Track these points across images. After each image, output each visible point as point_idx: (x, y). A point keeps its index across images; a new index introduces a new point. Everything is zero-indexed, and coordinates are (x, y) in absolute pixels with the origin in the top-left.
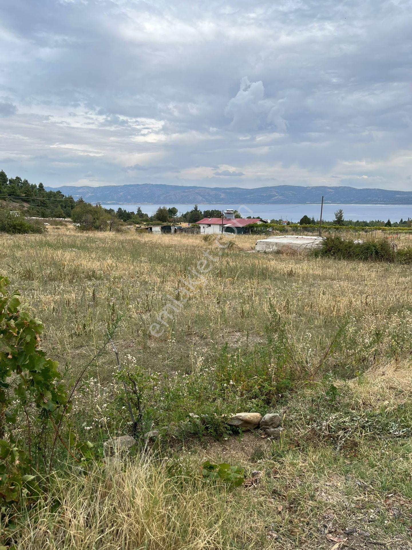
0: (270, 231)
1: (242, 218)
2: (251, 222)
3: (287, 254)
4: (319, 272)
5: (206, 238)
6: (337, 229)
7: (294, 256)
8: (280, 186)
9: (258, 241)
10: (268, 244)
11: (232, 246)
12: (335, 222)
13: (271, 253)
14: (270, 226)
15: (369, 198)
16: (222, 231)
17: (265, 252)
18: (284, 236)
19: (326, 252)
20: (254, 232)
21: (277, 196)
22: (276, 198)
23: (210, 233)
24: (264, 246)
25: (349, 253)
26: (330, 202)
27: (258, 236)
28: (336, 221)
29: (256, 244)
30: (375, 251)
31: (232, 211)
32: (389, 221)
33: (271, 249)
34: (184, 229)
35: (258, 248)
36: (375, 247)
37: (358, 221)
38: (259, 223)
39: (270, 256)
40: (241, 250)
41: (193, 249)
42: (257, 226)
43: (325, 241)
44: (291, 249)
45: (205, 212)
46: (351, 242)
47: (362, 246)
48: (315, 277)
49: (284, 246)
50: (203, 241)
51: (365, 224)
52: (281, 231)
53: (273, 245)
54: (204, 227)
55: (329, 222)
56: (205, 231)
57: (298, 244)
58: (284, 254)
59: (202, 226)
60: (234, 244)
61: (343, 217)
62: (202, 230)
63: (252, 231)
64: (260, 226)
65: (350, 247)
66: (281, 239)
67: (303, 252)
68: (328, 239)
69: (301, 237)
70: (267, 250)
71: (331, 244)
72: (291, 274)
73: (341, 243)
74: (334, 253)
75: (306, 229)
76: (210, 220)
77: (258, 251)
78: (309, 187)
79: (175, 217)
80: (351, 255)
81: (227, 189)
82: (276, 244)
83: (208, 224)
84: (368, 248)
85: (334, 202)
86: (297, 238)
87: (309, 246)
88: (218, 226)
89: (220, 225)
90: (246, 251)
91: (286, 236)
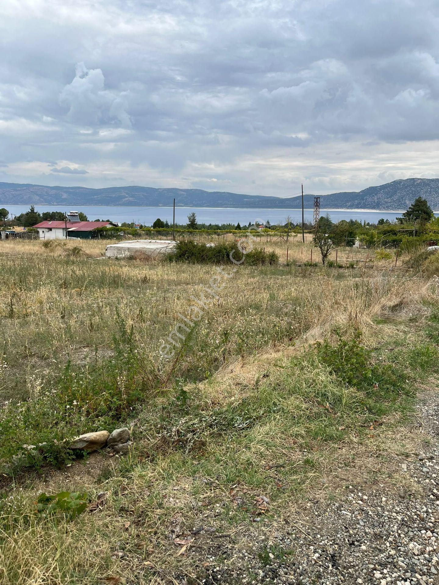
0: (122, 236)
1: (88, 221)
2: (99, 226)
3: (140, 259)
4: (174, 277)
5: (46, 244)
6: (191, 233)
7: (148, 262)
8: (130, 187)
9: (108, 246)
10: (119, 249)
11: (78, 253)
12: (189, 226)
13: (124, 258)
14: (121, 230)
15: (220, 202)
16: (66, 236)
17: (117, 258)
18: (136, 241)
19: (180, 256)
20: (104, 237)
21: (127, 197)
22: (126, 199)
23: (51, 239)
24: (115, 252)
25: (202, 256)
26: (183, 205)
27: (109, 241)
28: (189, 224)
29: (106, 250)
30: (226, 254)
31: (77, 213)
32: (239, 224)
33: (124, 255)
34: (18, 233)
35: (109, 254)
36: (226, 250)
37: (210, 225)
38: (109, 226)
39: (123, 263)
40: (89, 256)
41: (31, 257)
42: (107, 230)
43: (178, 246)
44: (144, 254)
45: (44, 214)
46: (204, 246)
47: (215, 249)
48: (169, 283)
49: (136, 251)
50: (43, 247)
51: (217, 227)
52: (133, 235)
53: (125, 250)
54: (43, 232)
55: (182, 226)
56: (45, 235)
57: (151, 249)
58: (138, 260)
59: (41, 231)
60: (81, 250)
61: (196, 220)
62: (41, 234)
63: (101, 235)
64: (110, 229)
65: (203, 251)
66: (133, 243)
67: (157, 258)
68: (181, 243)
69: (154, 241)
70: (119, 256)
71: (185, 248)
72: (145, 280)
73: (194, 246)
74: (188, 258)
75: (159, 233)
76: (50, 224)
77: (109, 258)
78: (161, 189)
79: (6, 219)
80: (204, 258)
81: (69, 188)
82: (129, 249)
83: (48, 228)
84: (220, 252)
85: (186, 204)
86: (151, 242)
87: (163, 251)
88: (61, 231)
89: (63, 229)
90: (95, 257)
91: (139, 241)
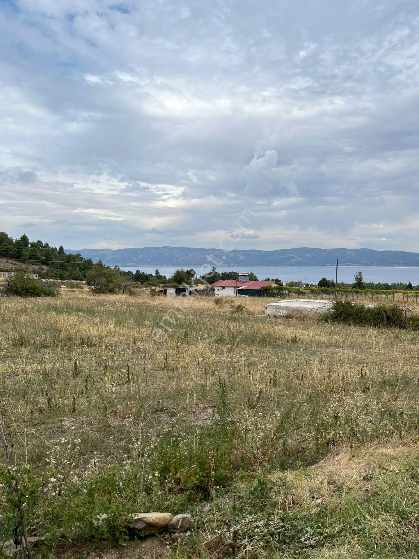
0: (286, 294)
1: (258, 280)
2: (266, 285)
3: (296, 318)
4: (324, 339)
5: (217, 301)
6: (357, 292)
7: (304, 321)
8: (299, 248)
9: (268, 304)
10: (278, 308)
11: (241, 310)
12: (354, 286)
13: (281, 317)
14: (285, 289)
15: (390, 260)
16: (237, 294)
17: (275, 316)
18: (295, 300)
19: (336, 317)
20: (269, 295)
21: (296, 258)
22: (295, 260)
23: (224, 296)
24: (274, 310)
25: (360, 318)
26: (351, 264)
27: (273, 299)
28: (356, 283)
29: (266, 308)
30: (386, 316)
31: (247, 273)
32: (410, 283)
33: (282, 314)
34: (199, 291)
35: (268, 312)
36: (386, 312)
37: (379, 284)
38: (274, 285)
39: (279, 321)
40: (251, 314)
41: (202, 312)
42: (272, 289)
43: (335, 306)
44: (301, 313)
45: (222, 274)
46: (362, 307)
47: (373, 310)
48: (319, 344)
49: (294, 310)
50: (214, 304)
51: (387, 287)
52: (298, 294)
53: (283, 309)
54: (218, 290)
55: (349, 284)
56: (220, 293)
57: (308, 308)
58: (294, 319)
59: (216, 289)
60: (244, 307)
61: (363, 280)
62: (216, 292)
63: (267, 294)
64: (276, 288)
65: (361, 312)
66: (292, 303)
67: (313, 317)
68: (338, 303)
69: (312, 300)
70: (277, 314)
71: (342, 309)
72: (295, 341)
73: (352, 307)
74: (344, 318)
75: (325, 292)
76: (224, 283)
77: (269, 315)
78: (329, 249)
79: (193, 278)
80: (362, 320)
81: (246, 251)
82: (286, 308)
83: (222, 287)
84: (379, 314)
85: (354, 263)
86: (309, 301)
87: (319, 311)
88: (233, 289)
89: (235, 287)
90: (256, 315)
91: (298, 300)
